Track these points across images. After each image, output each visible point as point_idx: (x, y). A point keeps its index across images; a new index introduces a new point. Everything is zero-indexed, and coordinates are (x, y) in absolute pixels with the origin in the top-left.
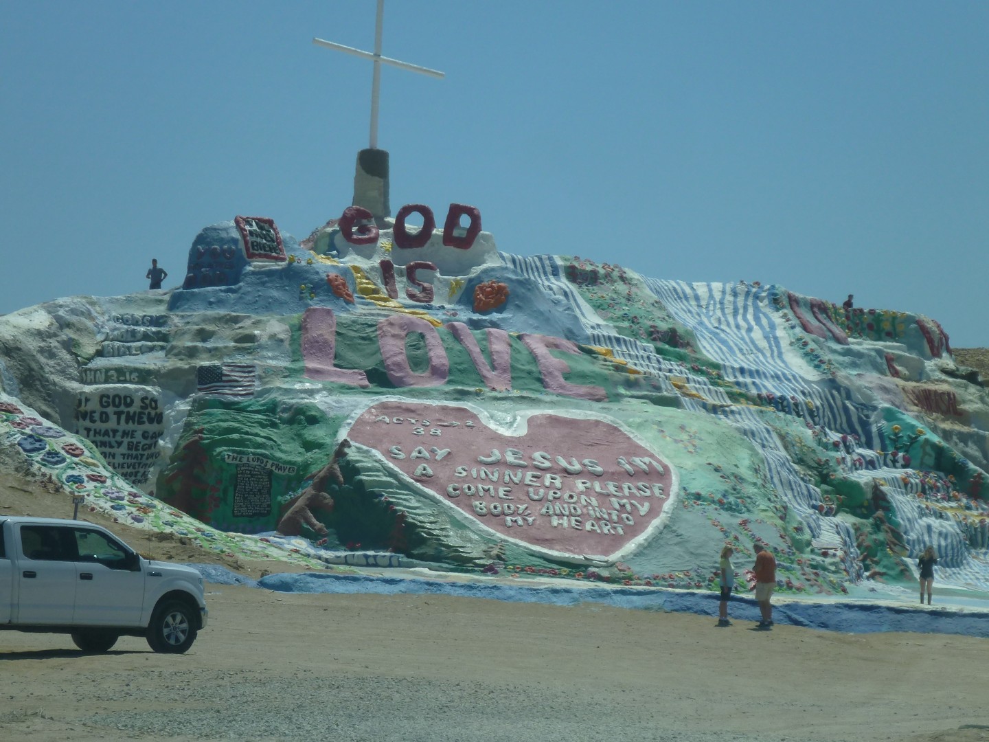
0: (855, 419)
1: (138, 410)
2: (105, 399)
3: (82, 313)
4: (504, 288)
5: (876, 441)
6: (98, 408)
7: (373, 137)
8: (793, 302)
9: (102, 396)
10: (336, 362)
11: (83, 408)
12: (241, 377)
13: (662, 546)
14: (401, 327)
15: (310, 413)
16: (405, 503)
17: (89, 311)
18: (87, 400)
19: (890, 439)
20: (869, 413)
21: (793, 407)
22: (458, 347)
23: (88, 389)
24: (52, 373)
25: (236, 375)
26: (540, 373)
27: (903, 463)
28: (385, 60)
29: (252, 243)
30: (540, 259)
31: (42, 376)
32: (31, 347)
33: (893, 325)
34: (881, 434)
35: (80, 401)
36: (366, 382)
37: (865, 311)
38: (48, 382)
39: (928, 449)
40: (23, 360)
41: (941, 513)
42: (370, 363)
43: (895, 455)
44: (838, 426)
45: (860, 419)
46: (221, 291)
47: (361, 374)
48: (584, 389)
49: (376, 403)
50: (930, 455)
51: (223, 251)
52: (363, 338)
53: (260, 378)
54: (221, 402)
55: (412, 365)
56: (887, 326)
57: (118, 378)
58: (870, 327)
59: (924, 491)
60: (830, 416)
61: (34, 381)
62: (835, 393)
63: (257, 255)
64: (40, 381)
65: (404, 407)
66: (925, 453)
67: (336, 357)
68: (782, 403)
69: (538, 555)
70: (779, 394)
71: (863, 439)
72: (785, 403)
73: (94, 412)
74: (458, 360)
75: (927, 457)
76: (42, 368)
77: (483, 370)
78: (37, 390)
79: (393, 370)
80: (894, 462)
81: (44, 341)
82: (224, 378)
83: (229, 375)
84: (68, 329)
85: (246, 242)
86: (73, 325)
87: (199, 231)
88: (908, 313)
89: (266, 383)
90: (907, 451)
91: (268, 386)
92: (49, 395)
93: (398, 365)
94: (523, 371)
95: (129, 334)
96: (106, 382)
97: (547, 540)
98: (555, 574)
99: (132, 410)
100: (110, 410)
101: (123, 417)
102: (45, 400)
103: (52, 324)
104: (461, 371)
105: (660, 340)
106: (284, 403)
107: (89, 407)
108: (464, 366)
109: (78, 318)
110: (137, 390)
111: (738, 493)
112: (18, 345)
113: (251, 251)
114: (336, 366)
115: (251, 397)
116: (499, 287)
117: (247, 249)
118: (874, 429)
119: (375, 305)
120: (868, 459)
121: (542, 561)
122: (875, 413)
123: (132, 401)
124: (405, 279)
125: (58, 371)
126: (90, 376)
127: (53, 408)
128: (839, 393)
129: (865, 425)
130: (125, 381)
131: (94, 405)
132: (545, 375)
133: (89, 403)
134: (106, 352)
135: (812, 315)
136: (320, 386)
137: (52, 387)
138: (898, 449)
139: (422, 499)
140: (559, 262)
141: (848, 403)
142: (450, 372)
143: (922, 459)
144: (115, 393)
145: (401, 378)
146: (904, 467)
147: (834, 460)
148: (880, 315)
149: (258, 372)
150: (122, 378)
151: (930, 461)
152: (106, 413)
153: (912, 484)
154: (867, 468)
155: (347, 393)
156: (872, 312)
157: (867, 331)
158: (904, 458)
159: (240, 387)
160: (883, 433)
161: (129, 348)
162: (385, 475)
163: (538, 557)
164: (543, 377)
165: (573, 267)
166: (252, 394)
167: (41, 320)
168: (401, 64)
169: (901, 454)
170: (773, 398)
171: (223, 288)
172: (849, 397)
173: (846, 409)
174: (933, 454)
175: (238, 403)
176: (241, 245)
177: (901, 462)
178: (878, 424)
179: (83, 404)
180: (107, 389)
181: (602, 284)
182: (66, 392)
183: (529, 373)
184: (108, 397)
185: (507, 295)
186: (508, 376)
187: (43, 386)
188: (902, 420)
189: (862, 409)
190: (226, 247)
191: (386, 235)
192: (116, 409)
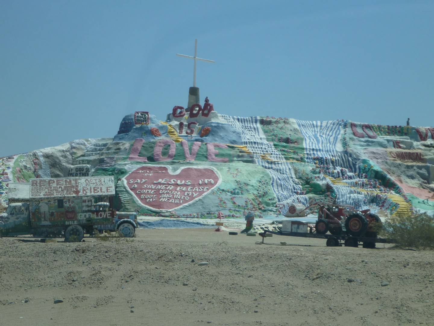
0: (351, 163)
1: (85, 172)
2: (77, 169)
3: (82, 144)
4: (209, 129)
5: (358, 170)
6: (75, 172)
7: (194, 83)
8: (353, 125)
9: (76, 169)
10: (139, 155)
11: (71, 172)
12: (110, 161)
13: (195, 206)
14: (163, 143)
15: (122, 171)
16: (124, 196)
17: (85, 143)
18: (72, 170)
19: (362, 169)
20: (357, 161)
21: (325, 160)
22: (181, 148)
23: (72, 166)
24: (64, 162)
25: (108, 160)
26: (207, 155)
27: (365, 177)
28: (197, 59)
29: (137, 119)
30: (252, 118)
31: (60, 163)
32: (58, 155)
33: (408, 131)
34: (359, 168)
35: (70, 170)
36: (146, 161)
37: (398, 126)
38: (62, 165)
39: (373, 172)
40: (53, 159)
41: (359, 192)
42: (149, 155)
43: (362, 174)
44: (345, 166)
45: (353, 163)
46: (124, 135)
47: (145, 158)
48: (221, 159)
49: (141, 166)
50: (373, 174)
51: (129, 122)
52: (150, 147)
53: (115, 161)
54: (102, 169)
55: (163, 154)
56: (405, 131)
57: (82, 163)
58: (399, 132)
59: (363, 186)
60: (342, 163)
61: (57, 165)
62: (346, 155)
63: (138, 123)
64: (58, 165)
65: (148, 167)
66: (372, 173)
67: (139, 153)
68: (321, 160)
69: (149, 210)
70: (321, 156)
71: (353, 170)
72: (322, 159)
73: (74, 173)
74: (179, 152)
75: (372, 175)
76: (60, 161)
77: (186, 155)
78: (57, 168)
79: (156, 156)
80: (362, 176)
81: (64, 153)
82: (105, 161)
83: (106, 161)
84: (74, 149)
85: (135, 119)
86: (76, 148)
87: (124, 117)
88: (413, 126)
89: (116, 162)
90: (366, 173)
91: (116, 163)
92: (61, 169)
93: (158, 155)
94: (201, 154)
95: (95, 150)
96: (79, 164)
97: (155, 205)
98: (151, 215)
99: (83, 172)
100: (78, 172)
101: (81, 174)
102: (59, 170)
103: (69, 148)
104: (179, 156)
105: (283, 141)
106: (117, 168)
107: (73, 172)
108: (181, 154)
109: (79, 145)
110: (85, 166)
111: (241, 189)
112: (53, 155)
113: (136, 122)
114: (139, 156)
115: (111, 167)
116: (208, 129)
117: (135, 121)
118: (357, 166)
119: (169, 136)
120: (349, 176)
121: (150, 212)
122: (359, 161)
123: (84, 169)
124: (187, 128)
125: (66, 162)
126: (75, 163)
127: (62, 173)
128: (347, 155)
129: (354, 165)
130: (84, 164)
131: (74, 171)
132: (208, 155)
133: (72, 171)
134: (85, 155)
135: (362, 129)
136: (130, 162)
137: (62, 167)
138: (364, 173)
139: (129, 195)
140: (258, 118)
141: (350, 159)
142: (175, 156)
143: (371, 175)
144: (80, 167)
145: (158, 159)
146: (364, 178)
147: (314, 177)
148: (403, 127)
149: (115, 159)
150: (83, 163)
151: (373, 176)
152: (77, 173)
153: (358, 184)
154: (349, 179)
155: (138, 164)
156: (400, 127)
157: (398, 133)
158: (365, 175)
159: (109, 164)
160: (360, 168)
161: (92, 154)
162: (123, 188)
163: (149, 211)
164: (207, 156)
165: (263, 120)
166: (111, 166)
167: (66, 146)
168: (202, 60)
169: (364, 174)
170: (318, 158)
171: (124, 134)
172: (351, 156)
173: (348, 160)
174: (374, 173)
175: (107, 169)
176: (134, 120)
177: (364, 176)
178: (359, 164)
179: (71, 171)
180: (78, 166)
181: (272, 124)
182: (66, 168)
183: (203, 155)
184: (78, 168)
185: (209, 131)
186: (195, 156)
187: (60, 167)
188: (368, 163)
189: (354, 160)
190: (129, 121)
191: (187, 114)
192: (80, 172)
